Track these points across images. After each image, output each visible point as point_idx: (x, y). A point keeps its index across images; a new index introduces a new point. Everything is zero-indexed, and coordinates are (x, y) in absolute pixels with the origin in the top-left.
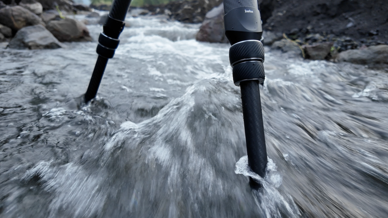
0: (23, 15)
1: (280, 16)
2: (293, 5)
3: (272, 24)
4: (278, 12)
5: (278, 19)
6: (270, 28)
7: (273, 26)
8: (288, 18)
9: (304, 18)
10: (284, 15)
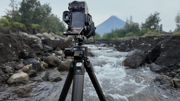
0: (53, 59)
1: (163, 56)
2: (170, 51)
3: (159, 61)
4: (163, 54)
5: (163, 58)
6: (158, 63)
7: (160, 62)
8: (168, 58)
9: (177, 58)
10: (165, 56)
